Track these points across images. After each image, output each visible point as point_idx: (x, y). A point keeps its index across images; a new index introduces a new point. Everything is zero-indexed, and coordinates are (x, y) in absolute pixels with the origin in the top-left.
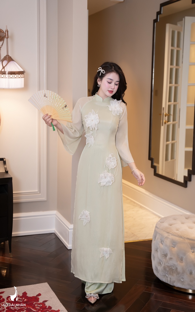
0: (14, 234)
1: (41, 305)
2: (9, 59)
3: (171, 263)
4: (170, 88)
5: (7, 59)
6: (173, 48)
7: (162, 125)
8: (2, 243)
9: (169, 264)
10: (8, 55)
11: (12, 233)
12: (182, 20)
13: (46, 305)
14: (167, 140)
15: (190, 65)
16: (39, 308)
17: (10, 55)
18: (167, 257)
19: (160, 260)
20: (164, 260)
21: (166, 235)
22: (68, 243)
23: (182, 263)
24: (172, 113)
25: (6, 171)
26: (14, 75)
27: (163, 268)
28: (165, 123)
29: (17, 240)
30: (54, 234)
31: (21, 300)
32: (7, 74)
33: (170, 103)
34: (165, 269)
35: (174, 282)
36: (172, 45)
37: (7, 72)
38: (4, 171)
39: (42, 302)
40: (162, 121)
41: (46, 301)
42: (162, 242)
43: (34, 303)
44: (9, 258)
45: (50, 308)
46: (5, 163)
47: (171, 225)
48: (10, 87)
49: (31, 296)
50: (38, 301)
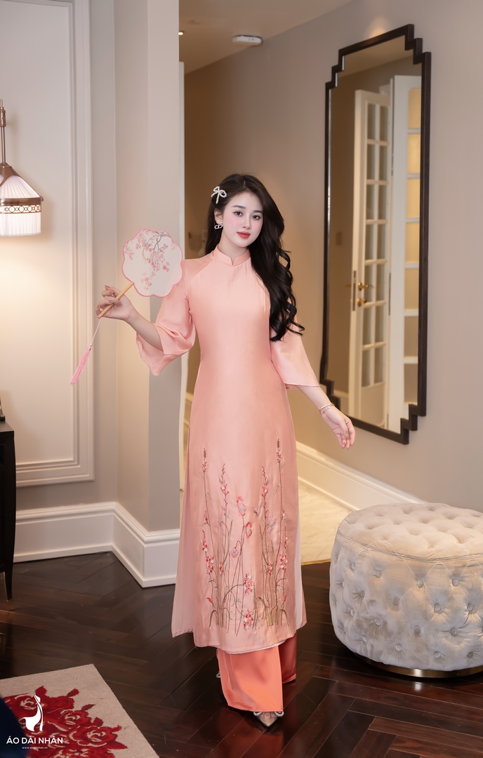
0: (19, 555)
1: (78, 717)
2: (6, 171)
3: (373, 611)
4: (369, 228)
5: (3, 171)
7: (354, 309)
9: (368, 613)
10: (4, 164)
11: (15, 555)
13: (89, 716)
14: (365, 340)
16: (73, 723)
17: (9, 162)
18: (364, 598)
19: (348, 606)
20: (357, 605)
21: (360, 549)
23: (397, 610)
24: (374, 282)
26: (18, 207)
27: (355, 624)
28: (360, 304)
29: (26, 570)
30: (110, 554)
31: (33, 706)
32: (2, 205)
33: (369, 261)
34: (359, 625)
35: (380, 653)
37: (2, 201)
39: (80, 709)
40: (352, 300)
41: (89, 706)
42: (352, 565)
43: (63, 712)
44: (6, 612)
45: (99, 722)
47: (371, 528)
48: (10, 233)
49: (56, 695)
50: (72, 707)
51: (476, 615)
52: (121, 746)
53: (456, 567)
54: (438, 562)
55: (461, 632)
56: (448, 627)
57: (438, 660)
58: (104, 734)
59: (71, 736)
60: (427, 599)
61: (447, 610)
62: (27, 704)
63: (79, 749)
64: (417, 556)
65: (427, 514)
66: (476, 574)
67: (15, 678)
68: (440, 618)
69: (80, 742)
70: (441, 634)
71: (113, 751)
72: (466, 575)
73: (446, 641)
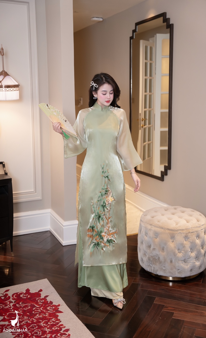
0: (15, 233)
1: (43, 301)
2: (5, 74)
3: (155, 253)
4: (146, 96)
5: (3, 74)
6: (146, 61)
7: (140, 129)
8: (4, 243)
9: (152, 254)
10: (3, 71)
11: (13, 233)
12: (154, 36)
13: (47, 300)
14: (144, 141)
15: (162, 76)
16: (41, 304)
18: (151, 248)
19: (145, 251)
20: (148, 251)
21: (149, 227)
22: (63, 240)
23: (164, 252)
24: (147, 118)
25: (5, 173)
26: (10, 88)
28: (142, 127)
29: (17, 239)
30: (49, 232)
31: (25, 297)
32: (4, 87)
33: (146, 109)
34: (149, 259)
35: (157, 271)
36: (146, 59)
37: (4, 86)
38: (4, 173)
39: (44, 297)
40: (139, 126)
41: (47, 296)
42: (146, 234)
43: (37, 299)
44: (11, 257)
45: (51, 303)
46: (4, 166)
47: (153, 217)
48: (7, 99)
49: (34, 292)
50: (41, 297)
51: (194, 253)
52: (61, 312)
53: (186, 233)
54: (179, 231)
55: (188, 261)
56: (183, 259)
57: (179, 273)
58: (54, 308)
59: (41, 309)
60: (175, 247)
61: (183, 252)
62: (23, 296)
63: (45, 313)
64: (171, 229)
65: (174, 211)
66: (194, 236)
67: (17, 285)
68: (180, 255)
69: (45, 311)
70: (180, 262)
71: (58, 314)
72: (190, 236)
73: (182, 265)
